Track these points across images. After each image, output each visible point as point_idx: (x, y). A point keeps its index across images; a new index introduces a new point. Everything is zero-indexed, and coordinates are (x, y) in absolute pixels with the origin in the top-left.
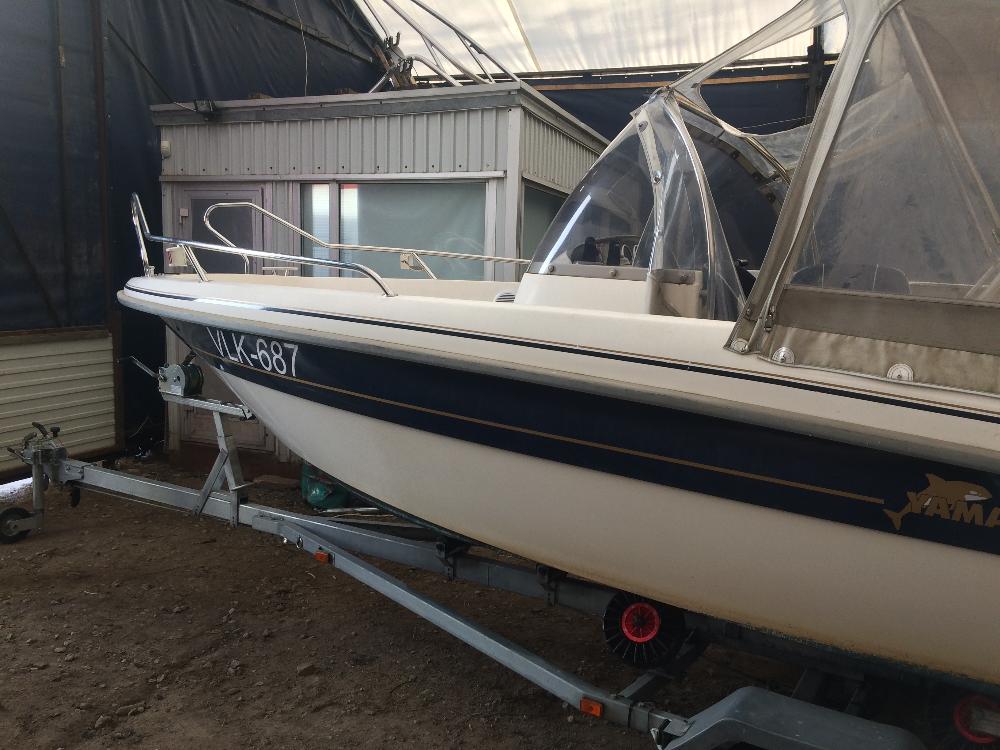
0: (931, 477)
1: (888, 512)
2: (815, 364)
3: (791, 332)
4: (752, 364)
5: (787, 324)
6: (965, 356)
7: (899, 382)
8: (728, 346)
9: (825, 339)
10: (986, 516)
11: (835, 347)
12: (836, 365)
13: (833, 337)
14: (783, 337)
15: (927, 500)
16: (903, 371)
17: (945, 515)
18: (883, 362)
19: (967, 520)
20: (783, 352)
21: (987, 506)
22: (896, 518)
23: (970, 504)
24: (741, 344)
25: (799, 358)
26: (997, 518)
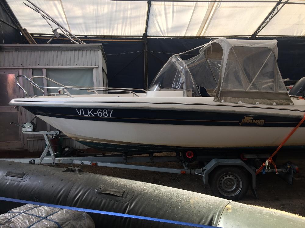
0: (245, 117)
1: (240, 123)
2: (228, 102)
3: (223, 97)
4: (218, 103)
5: (223, 96)
6: (248, 99)
7: (240, 103)
8: (214, 101)
9: (228, 98)
10: (253, 121)
11: (230, 99)
12: (231, 102)
14: (222, 99)
15: (244, 121)
17: (247, 122)
18: (237, 101)
19: (250, 122)
20: (223, 101)
21: (253, 120)
22: (240, 124)
23: (250, 120)
24: (216, 100)
25: (225, 102)
26: (254, 121)
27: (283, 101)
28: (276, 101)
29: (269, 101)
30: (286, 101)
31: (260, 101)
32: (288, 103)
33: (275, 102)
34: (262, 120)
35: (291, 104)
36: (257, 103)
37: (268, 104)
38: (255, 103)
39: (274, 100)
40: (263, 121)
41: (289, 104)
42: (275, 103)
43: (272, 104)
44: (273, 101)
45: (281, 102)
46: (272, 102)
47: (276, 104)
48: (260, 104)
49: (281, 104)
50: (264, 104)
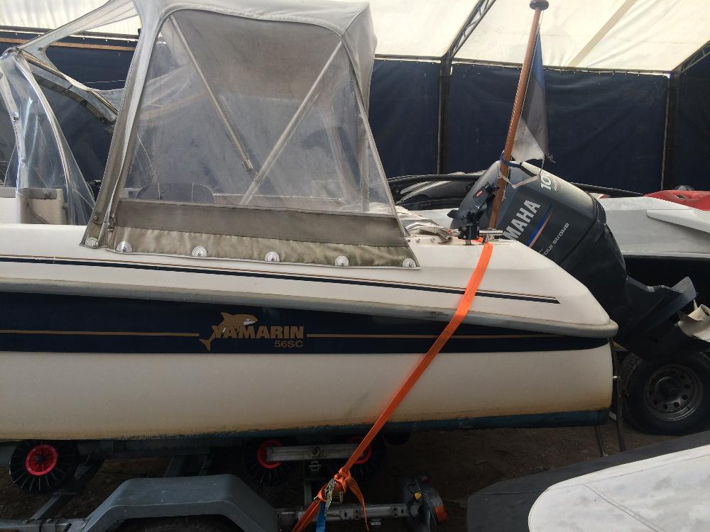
0: (225, 315)
1: (203, 341)
2: (146, 251)
3: (127, 231)
4: (103, 255)
5: (124, 225)
6: (234, 239)
7: (199, 258)
8: (83, 243)
9: (151, 234)
10: (256, 332)
11: (158, 239)
12: (159, 251)
13: (156, 232)
14: (122, 234)
15: (223, 329)
16: (201, 251)
17: (234, 336)
18: (188, 246)
20: (123, 244)
22: (207, 343)
23: (247, 326)
24: (93, 241)
25: (135, 248)
26: (263, 332)
27: (375, 250)
28: (350, 248)
29: (318, 250)
30: (389, 252)
31: (284, 247)
32: (395, 258)
33: (342, 252)
34: (294, 329)
35: (407, 262)
36: (271, 255)
37: (315, 262)
38: (261, 258)
39: (341, 246)
40: (297, 332)
41: (397, 264)
42: (342, 260)
43: (329, 262)
44: (336, 250)
45: (367, 256)
46: (330, 254)
47: (347, 263)
48: (284, 260)
49: (368, 263)
50: (300, 260)
